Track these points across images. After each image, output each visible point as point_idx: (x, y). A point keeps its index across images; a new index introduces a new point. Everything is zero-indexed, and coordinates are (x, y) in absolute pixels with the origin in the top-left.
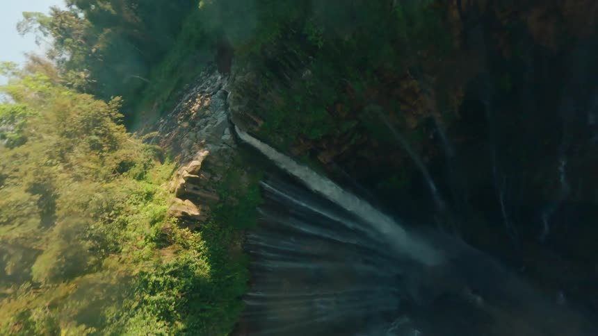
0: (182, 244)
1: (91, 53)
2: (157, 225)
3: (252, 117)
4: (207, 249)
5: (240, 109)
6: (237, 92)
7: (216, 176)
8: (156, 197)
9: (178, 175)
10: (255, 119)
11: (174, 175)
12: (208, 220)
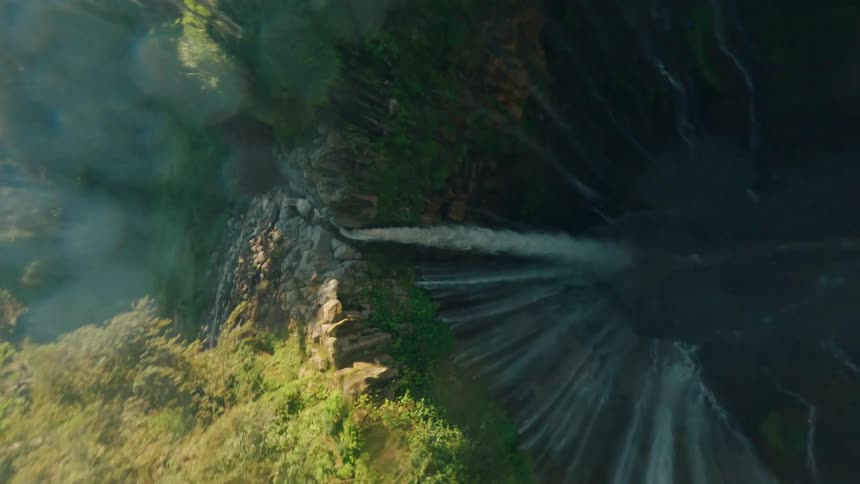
0: (400, 426)
4: (432, 407)
7: (364, 309)
8: (306, 395)
10: (366, 198)
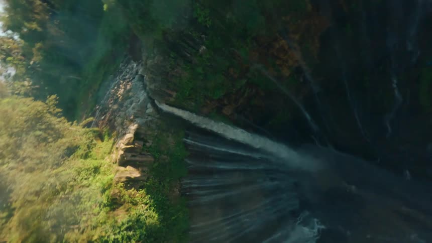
0: (131, 202)
1: (30, 65)
2: (107, 192)
3: (167, 91)
4: (152, 201)
5: (155, 87)
6: (151, 73)
7: (148, 142)
8: (102, 169)
9: (117, 148)
10: (169, 92)
11: (114, 149)
12: (148, 179)
